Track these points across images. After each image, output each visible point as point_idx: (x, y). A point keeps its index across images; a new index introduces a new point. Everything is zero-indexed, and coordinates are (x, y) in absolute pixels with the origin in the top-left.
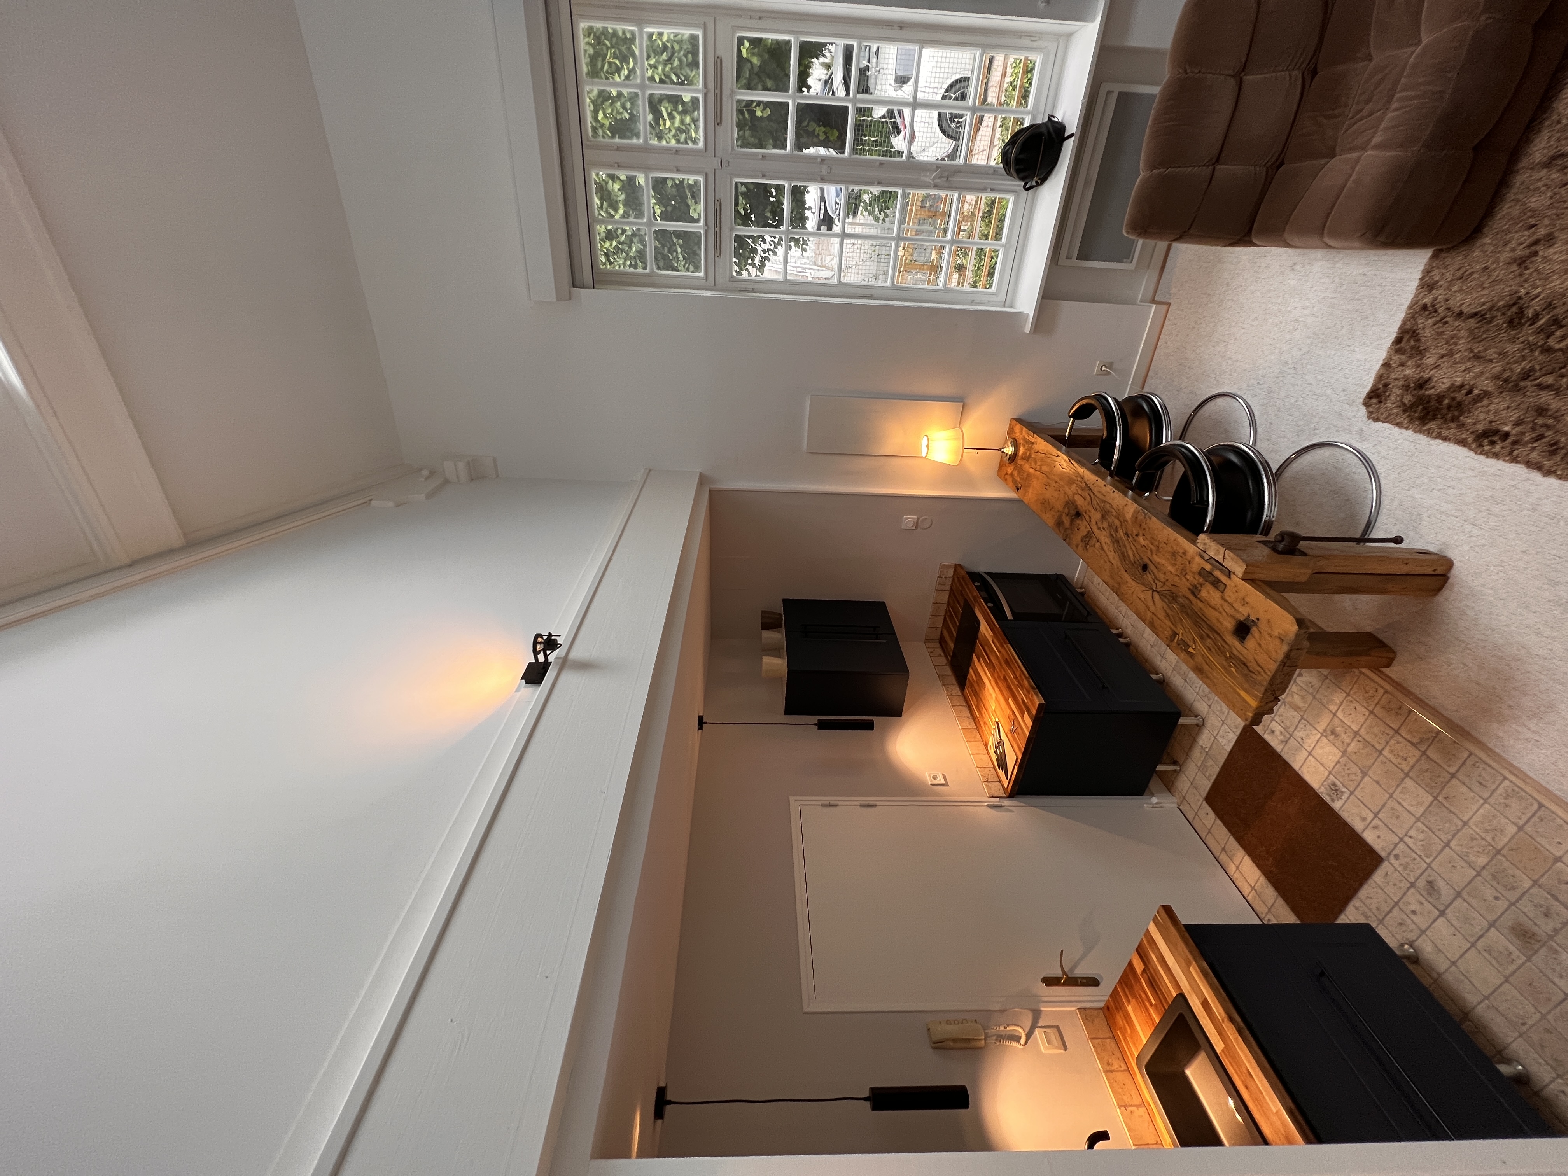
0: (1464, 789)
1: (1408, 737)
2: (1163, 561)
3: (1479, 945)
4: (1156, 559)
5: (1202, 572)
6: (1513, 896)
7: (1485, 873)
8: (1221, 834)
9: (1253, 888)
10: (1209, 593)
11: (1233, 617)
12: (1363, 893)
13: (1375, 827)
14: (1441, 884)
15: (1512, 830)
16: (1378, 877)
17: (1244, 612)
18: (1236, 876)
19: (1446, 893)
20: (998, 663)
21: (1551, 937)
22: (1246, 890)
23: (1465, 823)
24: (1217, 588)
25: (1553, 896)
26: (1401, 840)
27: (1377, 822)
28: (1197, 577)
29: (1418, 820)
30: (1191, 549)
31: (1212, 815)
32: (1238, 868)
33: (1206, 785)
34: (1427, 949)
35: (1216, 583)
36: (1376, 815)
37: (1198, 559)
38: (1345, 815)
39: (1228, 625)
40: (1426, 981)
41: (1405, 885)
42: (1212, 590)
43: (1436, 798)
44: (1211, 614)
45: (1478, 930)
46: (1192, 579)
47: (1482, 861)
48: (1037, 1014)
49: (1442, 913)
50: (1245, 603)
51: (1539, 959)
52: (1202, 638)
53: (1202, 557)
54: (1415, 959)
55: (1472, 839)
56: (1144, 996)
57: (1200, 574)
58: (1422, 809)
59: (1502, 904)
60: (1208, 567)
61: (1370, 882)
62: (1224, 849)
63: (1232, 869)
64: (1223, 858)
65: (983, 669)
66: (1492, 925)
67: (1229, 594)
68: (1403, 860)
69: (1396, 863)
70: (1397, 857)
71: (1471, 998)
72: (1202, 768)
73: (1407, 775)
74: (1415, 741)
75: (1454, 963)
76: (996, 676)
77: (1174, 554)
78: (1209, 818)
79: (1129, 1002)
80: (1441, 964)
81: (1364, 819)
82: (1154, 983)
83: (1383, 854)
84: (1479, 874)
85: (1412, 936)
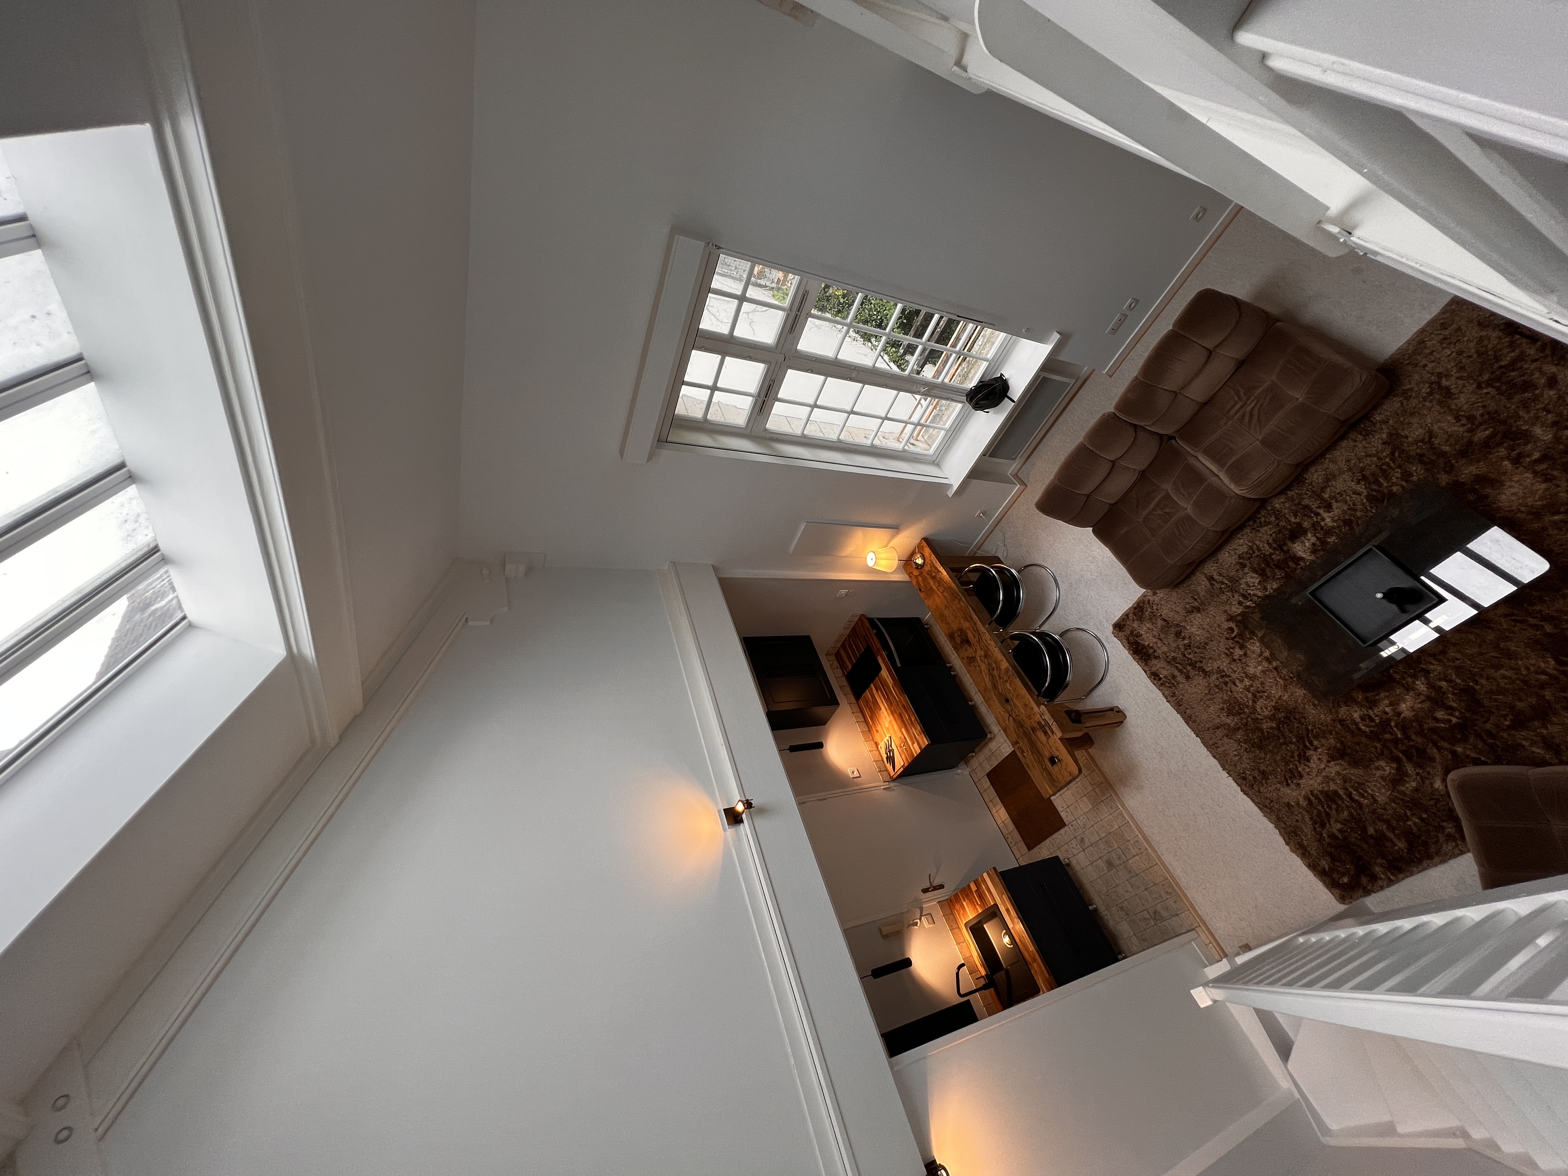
0: (1104, 807)
1: (1090, 781)
2: (1018, 705)
3: (1094, 864)
4: (1014, 699)
5: (1039, 723)
6: (1110, 850)
7: (1103, 840)
8: (992, 793)
9: (1003, 822)
10: (1040, 734)
11: (1050, 752)
12: (1054, 836)
13: (1067, 812)
14: (1086, 840)
15: (1116, 827)
16: (1062, 831)
17: (1056, 753)
18: (995, 814)
19: (1087, 843)
20: (895, 702)
21: (1118, 866)
22: (999, 822)
23: (1102, 820)
24: (1046, 735)
25: (1123, 853)
26: (1076, 819)
27: (1068, 810)
28: (1037, 724)
29: (1084, 814)
30: (1036, 709)
31: (988, 783)
32: (997, 811)
33: (989, 768)
34: (1074, 862)
35: (1046, 733)
36: (1068, 807)
37: (1039, 716)
38: (1055, 804)
39: (1047, 755)
40: (1070, 873)
41: (1072, 837)
42: (1043, 734)
43: (1093, 807)
44: (1039, 744)
45: (1094, 859)
46: (1033, 723)
47: (1104, 835)
48: (921, 909)
49: (1084, 850)
50: (1057, 750)
51: (1112, 872)
52: (1032, 753)
53: (1041, 717)
54: (1068, 865)
55: (1102, 826)
56: (974, 900)
57: (1038, 723)
58: (1087, 810)
59: (1106, 851)
60: (1043, 723)
61: (1059, 832)
62: (991, 801)
63: (994, 811)
64: (990, 805)
65: (881, 699)
66: (1100, 858)
67: (1051, 741)
68: (1074, 828)
69: (1071, 828)
70: (1072, 826)
71: (1085, 881)
72: (988, 759)
73: (1085, 795)
74: (1092, 783)
75: (1083, 869)
76: (893, 709)
77: (1026, 705)
78: (987, 783)
79: (965, 901)
80: (1077, 868)
81: (1063, 807)
82: (981, 896)
83: (1067, 824)
84: (1101, 839)
85: (1069, 856)
